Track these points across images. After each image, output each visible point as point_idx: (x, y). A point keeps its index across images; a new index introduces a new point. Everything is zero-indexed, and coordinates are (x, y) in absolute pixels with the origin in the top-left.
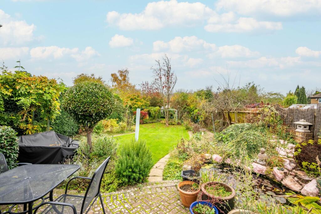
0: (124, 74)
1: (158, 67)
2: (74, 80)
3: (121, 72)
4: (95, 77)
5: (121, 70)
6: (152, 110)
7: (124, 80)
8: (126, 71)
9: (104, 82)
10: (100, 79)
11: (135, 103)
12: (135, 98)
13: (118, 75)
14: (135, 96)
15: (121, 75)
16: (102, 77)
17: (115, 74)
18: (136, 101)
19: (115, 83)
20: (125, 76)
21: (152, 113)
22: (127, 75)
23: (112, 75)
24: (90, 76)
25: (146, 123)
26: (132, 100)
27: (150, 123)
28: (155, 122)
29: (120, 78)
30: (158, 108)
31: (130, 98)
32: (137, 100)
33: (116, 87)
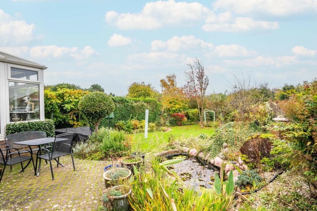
0: (171, 79)
1: (191, 70)
2: (129, 88)
3: (169, 77)
4: (145, 85)
5: (169, 75)
6: (190, 112)
7: (173, 85)
8: (173, 76)
9: (153, 88)
10: (149, 86)
11: (173, 106)
12: (174, 102)
13: (167, 80)
14: (173, 100)
15: (169, 80)
16: (151, 84)
17: (164, 79)
18: (175, 105)
19: (164, 89)
20: (173, 81)
21: (190, 115)
22: (174, 80)
23: (162, 81)
24: (141, 83)
25: (184, 125)
26: (171, 103)
27: (188, 125)
28: (193, 124)
29: (169, 83)
30: (196, 111)
31: (169, 102)
32: (175, 103)
33: (165, 91)
